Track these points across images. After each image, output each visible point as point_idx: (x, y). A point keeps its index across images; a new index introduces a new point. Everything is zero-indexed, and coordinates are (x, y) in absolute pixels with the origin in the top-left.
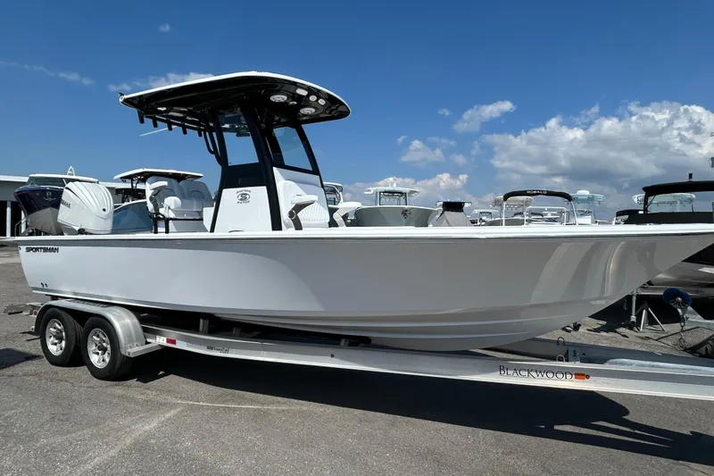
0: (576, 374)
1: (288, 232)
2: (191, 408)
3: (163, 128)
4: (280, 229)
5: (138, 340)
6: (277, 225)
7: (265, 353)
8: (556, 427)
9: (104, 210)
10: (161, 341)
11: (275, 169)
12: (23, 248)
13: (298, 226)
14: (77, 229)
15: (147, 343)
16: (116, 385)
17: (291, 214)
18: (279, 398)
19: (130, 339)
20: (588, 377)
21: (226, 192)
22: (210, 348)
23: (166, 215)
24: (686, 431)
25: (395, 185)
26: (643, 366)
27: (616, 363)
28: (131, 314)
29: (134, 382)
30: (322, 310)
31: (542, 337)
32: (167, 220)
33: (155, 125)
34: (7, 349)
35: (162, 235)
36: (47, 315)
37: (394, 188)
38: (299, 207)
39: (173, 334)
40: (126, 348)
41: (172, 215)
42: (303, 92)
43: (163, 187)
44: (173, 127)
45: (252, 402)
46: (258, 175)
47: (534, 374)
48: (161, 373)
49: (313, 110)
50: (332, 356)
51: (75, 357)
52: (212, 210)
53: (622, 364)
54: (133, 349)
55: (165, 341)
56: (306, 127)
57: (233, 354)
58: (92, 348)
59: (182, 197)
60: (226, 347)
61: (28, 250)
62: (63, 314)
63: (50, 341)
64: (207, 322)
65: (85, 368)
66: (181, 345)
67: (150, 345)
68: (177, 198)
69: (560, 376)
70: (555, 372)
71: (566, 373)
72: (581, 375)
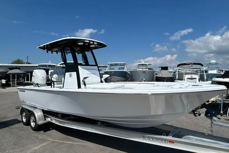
0: (169, 141)
2: (53, 142)
5: (42, 119)
7: (74, 126)
9: (43, 78)
11: (79, 66)
13: (85, 84)
14: (36, 83)
15: (45, 120)
16: (36, 133)
17: (83, 81)
20: (173, 143)
21: (66, 73)
22: (60, 123)
23: (54, 80)
25: (143, 62)
29: (42, 132)
32: (54, 82)
34: (16, 119)
36: (23, 110)
37: (143, 63)
38: (85, 78)
39: (52, 118)
40: (38, 122)
41: (55, 80)
42: (88, 41)
43: (53, 72)
47: (154, 140)
48: (51, 129)
49: (94, 46)
50: (92, 128)
51: (28, 123)
52: (63, 79)
54: (40, 122)
55: (50, 120)
56: (93, 51)
57: (66, 126)
58: (32, 121)
59: (58, 75)
60: (64, 123)
61: (20, 91)
62: (26, 110)
63: (23, 118)
64: (61, 114)
66: (54, 122)
67: (46, 121)
68: (56, 75)
69: (163, 141)
70: (162, 140)
71: (165, 140)
72: (171, 142)
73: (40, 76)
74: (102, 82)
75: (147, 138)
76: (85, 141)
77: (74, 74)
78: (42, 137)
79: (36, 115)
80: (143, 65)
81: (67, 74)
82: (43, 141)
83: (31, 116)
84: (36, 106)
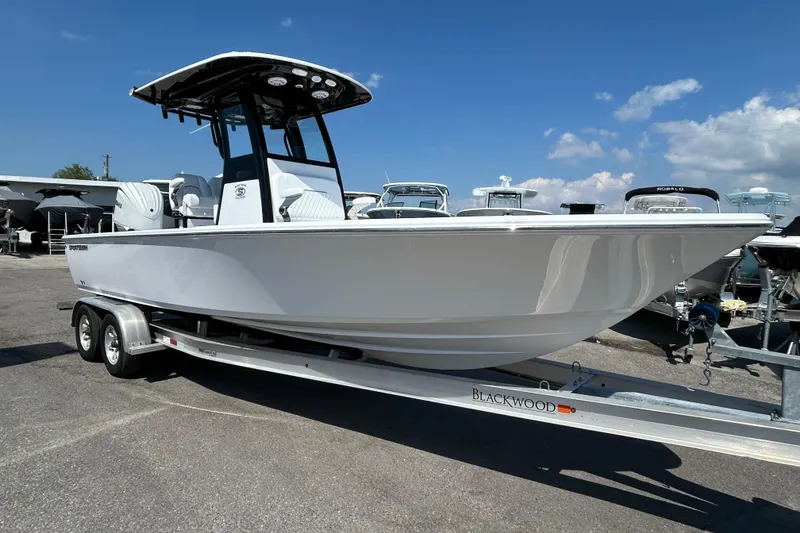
0: (559, 406)
2: (174, 410)
5: (143, 339)
6: (268, 217)
7: (247, 358)
9: (152, 210)
10: (166, 341)
11: (270, 160)
12: (68, 246)
15: (153, 342)
17: (281, 210)
20: (573, 410)
21: (227, 186)
22: (201, 351)
23: (184, 214)
24: (747, 497)
25: (508, 184)
27: (623, 398)
28: (139, 312)
29: (142, 380)
30: (283, 313)
32: (185, 218)
34: (58, 343)
35: (181, 230)
38: (290, 200)
39: (179, 335)
40: (129, 346)
41: (190, 213)
42: (303, 73)
43: (181, 183)
46: (251, 167)
47: (511, 401)
49: (327, 94)
50: (307, 366)
51: (96, 355)
52: (216, 207)
54: (137, 347)
55: (169, 342)
57: (220, 359)
58: (108, 345)
59: (199, 195)
60: (214, 350)
61: (71, 248)
62: (90, 311)
63: (83, 336)
64: (205, 324)
65: (104, 364)
66: (181, 347)
67: (155, 345)
68: (195, 196)
69: (541, 406)
70: (536, 401)
71: (547, 403)
72: (566, 407)
73: (142, 206)
75: (485, 397)
76: (282, 412)
77: (253, 186)
78: (139, 395)
79: (123, 324)
80: (506, 194)
81: (230, 189)
82: (143, 404)
83: (108, 330)
84: (124, 296)
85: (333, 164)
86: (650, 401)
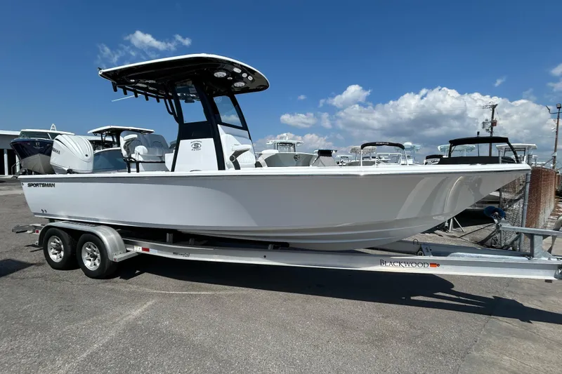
0: (431, 264)
1: (230, 171)
2: (164, 295)
3: (131, 95)
4: (224, 169)
5: (121, 249)
6: (221, 166)
7: (216, 256)
8: (412, 298)
9: (87, 156)
10: (138, 249)
11: (218, 125)
12: (26, 184)
13: (237, 167)
14: (66, 169)
17: (232, 159)
18: (226, 287)
19: (115, 249)
20: (438, 265)
21: (182, 142)
22: (174, 253)
23: (137, 159)
26: (472, 257)
27: (454, 256)
28: (115, 231)
29: (118, 279)
30: (256, 225)
31: (406, 239)
32: (137, 163)
33: (126, 93)
35: (133, 173)
36: (48, 233)
37: (287, 140)
38: (238, 153)
39: (147, 244)
40: (113, 256)
41: (141, 159)
43: (135, 138)
44: (139, 95)
45: (207, 290)
46: (207, 129)
47: (404, 265)
48: (137, 272)
49: (244, 84)
50: (265, 257)
53: (459, 256)
54: (118, 257)
55: (141, 250)
56: (237, 96)
57: (193, 258)
59: (147, 146)
60: (188, 253)
61: (30, 185)
63: (51, 252)
64: (172, 235)
65: (81, 270)
66: (153, 252)
67: (129, 253)
68: (144, 147)
69: (420, 265)
70: (417, 263)
71: (424, 263)
72: (434, 264)
74: (258, 165)
75: (388, 264)
77: (208, 143)
78: (128, 290)
79: (105, 239)
80: (286, 144)
81: (185, 144)
85: (245, 127)
86: (469, 256)
